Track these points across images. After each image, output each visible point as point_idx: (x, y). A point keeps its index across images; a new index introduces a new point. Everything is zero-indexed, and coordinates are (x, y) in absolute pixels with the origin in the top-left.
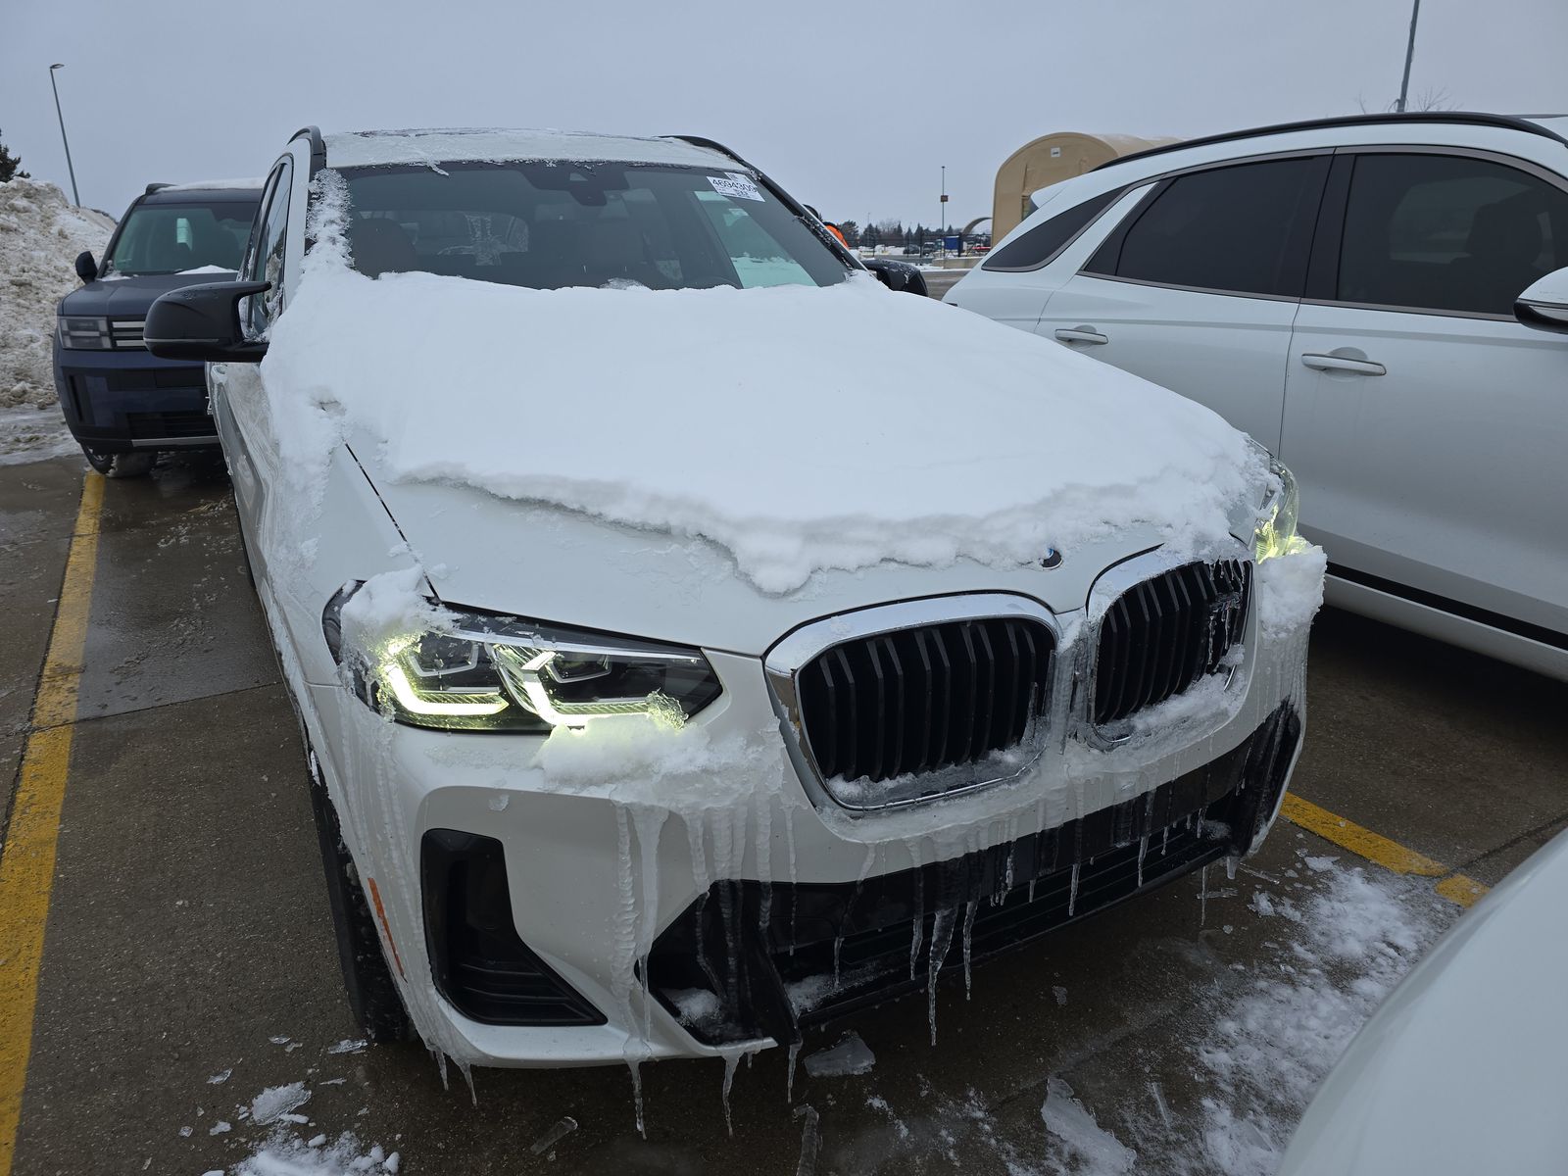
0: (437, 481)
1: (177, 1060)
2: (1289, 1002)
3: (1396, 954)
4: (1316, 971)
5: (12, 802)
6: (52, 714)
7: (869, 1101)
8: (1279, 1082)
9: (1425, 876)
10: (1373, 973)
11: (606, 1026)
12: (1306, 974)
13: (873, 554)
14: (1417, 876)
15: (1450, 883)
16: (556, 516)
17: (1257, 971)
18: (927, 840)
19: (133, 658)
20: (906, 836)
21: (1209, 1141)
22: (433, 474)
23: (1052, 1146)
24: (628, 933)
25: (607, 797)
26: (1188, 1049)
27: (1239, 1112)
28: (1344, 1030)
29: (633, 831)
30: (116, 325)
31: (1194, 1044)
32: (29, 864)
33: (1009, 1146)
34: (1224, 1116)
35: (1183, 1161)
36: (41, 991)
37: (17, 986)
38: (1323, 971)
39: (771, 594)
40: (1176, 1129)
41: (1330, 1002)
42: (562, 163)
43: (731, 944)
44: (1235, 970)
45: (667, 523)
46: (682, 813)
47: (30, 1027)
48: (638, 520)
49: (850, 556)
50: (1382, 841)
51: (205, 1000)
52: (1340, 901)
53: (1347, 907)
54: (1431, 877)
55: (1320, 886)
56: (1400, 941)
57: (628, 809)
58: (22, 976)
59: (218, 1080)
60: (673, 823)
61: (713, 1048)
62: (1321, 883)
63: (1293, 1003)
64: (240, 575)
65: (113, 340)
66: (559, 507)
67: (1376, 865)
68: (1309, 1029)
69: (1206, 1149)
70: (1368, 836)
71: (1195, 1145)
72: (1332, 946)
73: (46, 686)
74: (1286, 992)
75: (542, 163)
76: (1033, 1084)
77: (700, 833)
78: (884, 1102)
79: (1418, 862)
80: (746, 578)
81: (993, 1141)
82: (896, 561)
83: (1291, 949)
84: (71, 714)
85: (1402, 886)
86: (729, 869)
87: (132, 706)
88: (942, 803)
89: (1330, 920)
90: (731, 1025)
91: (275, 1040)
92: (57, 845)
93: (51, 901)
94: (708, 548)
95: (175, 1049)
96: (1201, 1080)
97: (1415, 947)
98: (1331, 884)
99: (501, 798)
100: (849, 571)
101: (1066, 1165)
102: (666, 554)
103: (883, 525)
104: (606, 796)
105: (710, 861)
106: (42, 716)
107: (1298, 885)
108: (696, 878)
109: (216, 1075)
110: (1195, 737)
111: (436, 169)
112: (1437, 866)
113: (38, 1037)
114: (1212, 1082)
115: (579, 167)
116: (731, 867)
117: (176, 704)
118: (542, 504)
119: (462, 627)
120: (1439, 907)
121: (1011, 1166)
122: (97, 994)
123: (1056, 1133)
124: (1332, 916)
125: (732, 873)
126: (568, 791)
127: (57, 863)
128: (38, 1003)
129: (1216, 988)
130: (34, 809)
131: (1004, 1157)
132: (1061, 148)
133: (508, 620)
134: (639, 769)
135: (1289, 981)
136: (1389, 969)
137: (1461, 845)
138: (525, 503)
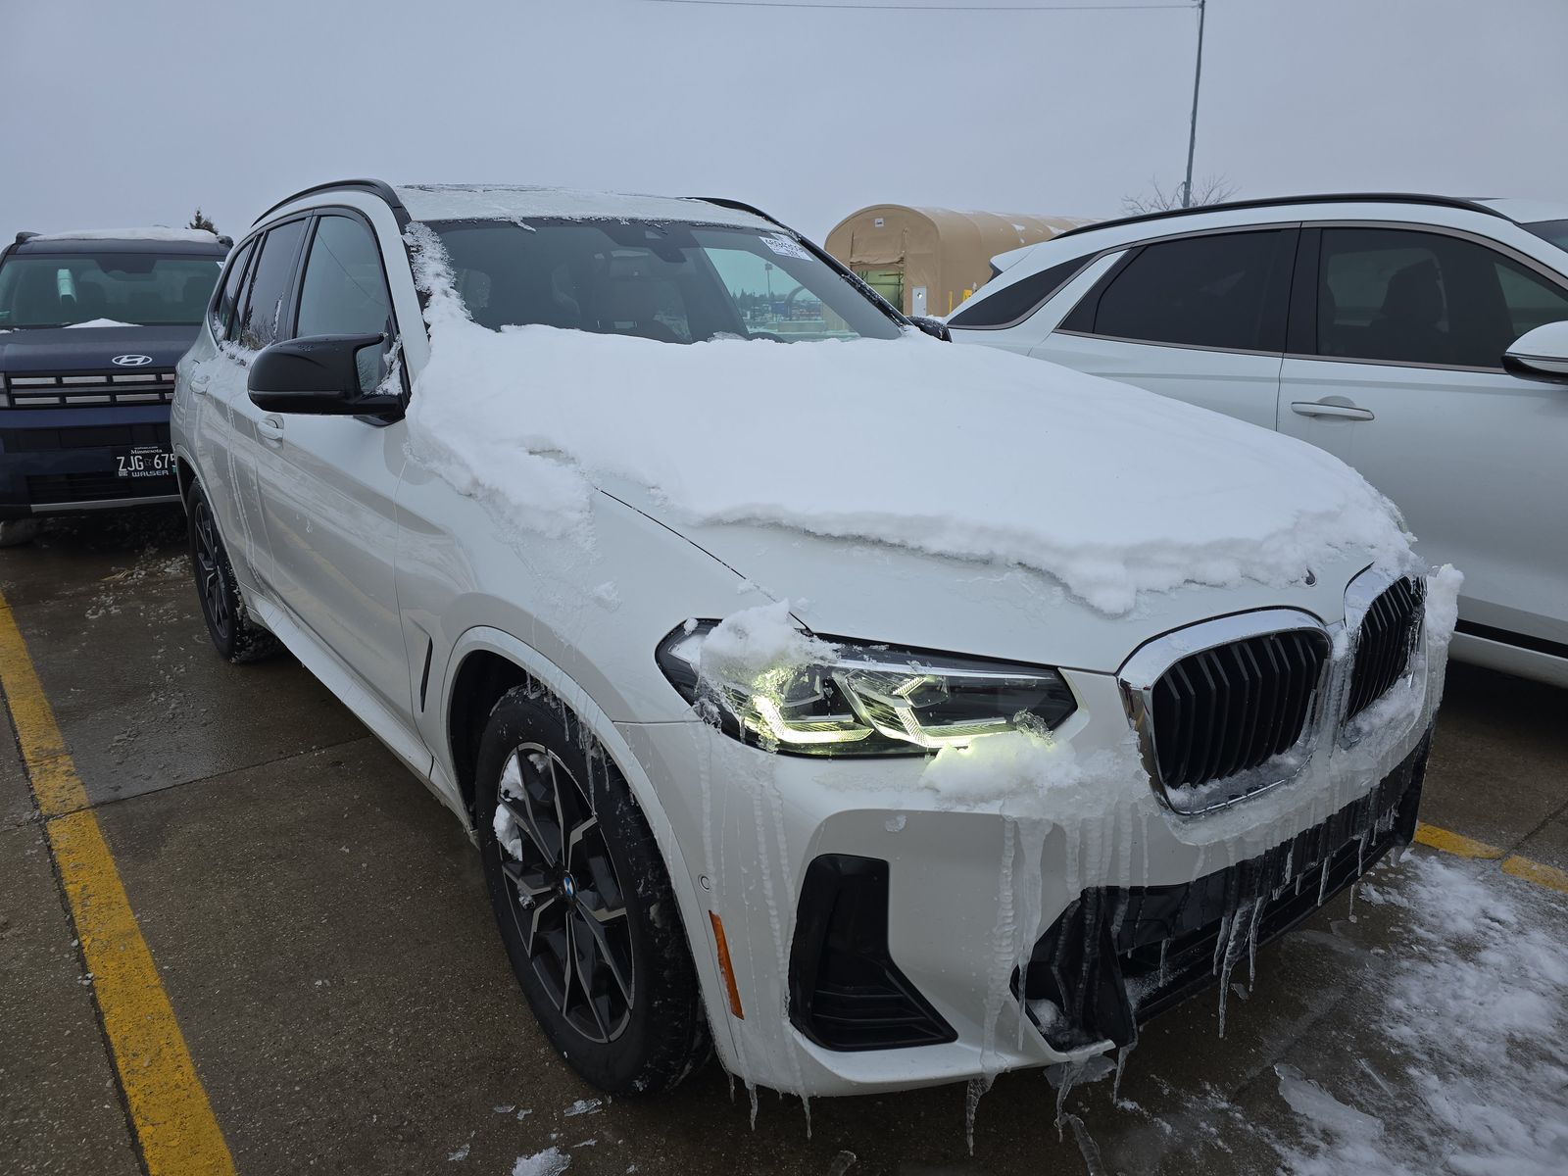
0: (744, 522)
1: (402, 1141)
2: (1435, 976)
3: (1501, 927)
4: (1443, 948)
5: (64, 895)
6: (59, 800)
7: (1121, 1104)
8: (1460, 1046)
9: (1489, 859)
10: (1491, 945)
11: (956, 1043)
12: (1436, 951)
13: (1177, 577)
14: (1482, 859)
15: (1509, 864)
16: (878, 551)
17: (1395, 954)
18: (1240, 841)
19: (124, 736)
20: (1226, 837)
21: (1431, 1104)
22: (739, 516)
23: (1302, 1125)
24: (1008, 945)
25: (998, 813)
26: (1373, 1026)
27: (1443, 1077)
28: (1495, 996)
29: (1018, 845)
30: (15, 381)
31: (1376, 1022)
32: (120, 958)
33: (1265, 1130)
34: (1433, 1082)
35: (1418, 1124)
36: (208, 1089)
37: (178, 1086)
38: (1448, 947)
39: (1111, 615)
40: (1400, 1096)
41: (1469, 972)
42: (633, 221)
43: (1088, 950)
44: (1377, 954)
45: (992, 552)
46: (1063, 824)
47: (216, 1127)
48: (964, 551)
49: (1163, 578)
50: (1440, 832)
51: (400, 1078)
52: (1433, 886)
53: (1439, 891)
54: (1493, 859)
55: (1409, 875)
56: (1502, 916)
57: (1016, 823)
58: (178, 1076)
59: (460, 1155)
60: (1056, 835)
61: (1064, 1054)
62: (1409, 872)
63: (1439, 978)
64: (196, 644)
65: (12, 398)
66: (878, 542)
67: (1445, 853)
68: (1465, 999)
69: (1432, 1111)
70: (1426, 828)
71: (1421, 1109)
72: (1446, 925)
73: (36, 770)
74: (1429, 969)
75: (616, 221)
76: (1257, 1073)
77: (1078, 844)
78: (1135, 1103)
79: (1478, 847)
80: (1082, 601)
81: (1250, 1128)
82: (1194, 582)
83: (1411, 931)
84: (81, 796)
85: (1474, 869)
86: (1097, 878)
87: (150, 786)
88: (1242, 806)
89: (1434, 903)
90: (1076, 1031)
91: (499, 1110)
92: (143, 936)
93: (168, 995)
94: (1031, 575)
95: (394, 1130)
96: (1398, 1052)
97: (1516, 920)
98: (1418, 872)
99: (898, 818)
100: (1163, 593)
101: (1321, 1140)
102: (1002, 581)
103: (1185, 549)
104: (996, 812)
105: (1082, 868)
106: (48, 804)
107: (1390, 875)
108: (1069, 886)
109: (455, 1151)
110: (1401, 733)
111: (522, 225)
112: (1494, 850)
113: (231, 1136)
114: (1407, 1053)
115: (650, 225)
116: (1100, 875)
117: (200, 780)
118: (860, 540)
119: (843, 657)
120: (1513, 884)
121: (1277, 1147)
122: (274, 1085)
123: (1302, 1113)
124: (1433, 900)
125: (1099, 881)
126: (961, 809)
127: (153, 955)
128: (212, 1102)
129: (1370, 972)
130: (93, 901)
131: (1266, 1140)
132: (884, 218)
133: (883, 648)
134: (1024, 784)
135: (1424, 958)
136: (1502, 941)
137: (1504, 830)
138: (844, 539)
